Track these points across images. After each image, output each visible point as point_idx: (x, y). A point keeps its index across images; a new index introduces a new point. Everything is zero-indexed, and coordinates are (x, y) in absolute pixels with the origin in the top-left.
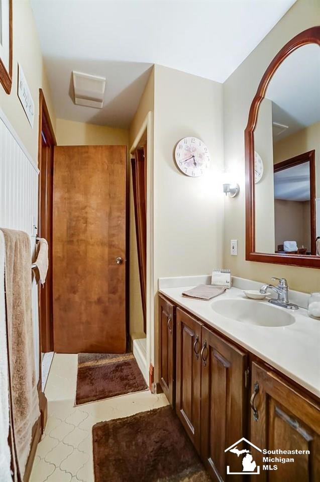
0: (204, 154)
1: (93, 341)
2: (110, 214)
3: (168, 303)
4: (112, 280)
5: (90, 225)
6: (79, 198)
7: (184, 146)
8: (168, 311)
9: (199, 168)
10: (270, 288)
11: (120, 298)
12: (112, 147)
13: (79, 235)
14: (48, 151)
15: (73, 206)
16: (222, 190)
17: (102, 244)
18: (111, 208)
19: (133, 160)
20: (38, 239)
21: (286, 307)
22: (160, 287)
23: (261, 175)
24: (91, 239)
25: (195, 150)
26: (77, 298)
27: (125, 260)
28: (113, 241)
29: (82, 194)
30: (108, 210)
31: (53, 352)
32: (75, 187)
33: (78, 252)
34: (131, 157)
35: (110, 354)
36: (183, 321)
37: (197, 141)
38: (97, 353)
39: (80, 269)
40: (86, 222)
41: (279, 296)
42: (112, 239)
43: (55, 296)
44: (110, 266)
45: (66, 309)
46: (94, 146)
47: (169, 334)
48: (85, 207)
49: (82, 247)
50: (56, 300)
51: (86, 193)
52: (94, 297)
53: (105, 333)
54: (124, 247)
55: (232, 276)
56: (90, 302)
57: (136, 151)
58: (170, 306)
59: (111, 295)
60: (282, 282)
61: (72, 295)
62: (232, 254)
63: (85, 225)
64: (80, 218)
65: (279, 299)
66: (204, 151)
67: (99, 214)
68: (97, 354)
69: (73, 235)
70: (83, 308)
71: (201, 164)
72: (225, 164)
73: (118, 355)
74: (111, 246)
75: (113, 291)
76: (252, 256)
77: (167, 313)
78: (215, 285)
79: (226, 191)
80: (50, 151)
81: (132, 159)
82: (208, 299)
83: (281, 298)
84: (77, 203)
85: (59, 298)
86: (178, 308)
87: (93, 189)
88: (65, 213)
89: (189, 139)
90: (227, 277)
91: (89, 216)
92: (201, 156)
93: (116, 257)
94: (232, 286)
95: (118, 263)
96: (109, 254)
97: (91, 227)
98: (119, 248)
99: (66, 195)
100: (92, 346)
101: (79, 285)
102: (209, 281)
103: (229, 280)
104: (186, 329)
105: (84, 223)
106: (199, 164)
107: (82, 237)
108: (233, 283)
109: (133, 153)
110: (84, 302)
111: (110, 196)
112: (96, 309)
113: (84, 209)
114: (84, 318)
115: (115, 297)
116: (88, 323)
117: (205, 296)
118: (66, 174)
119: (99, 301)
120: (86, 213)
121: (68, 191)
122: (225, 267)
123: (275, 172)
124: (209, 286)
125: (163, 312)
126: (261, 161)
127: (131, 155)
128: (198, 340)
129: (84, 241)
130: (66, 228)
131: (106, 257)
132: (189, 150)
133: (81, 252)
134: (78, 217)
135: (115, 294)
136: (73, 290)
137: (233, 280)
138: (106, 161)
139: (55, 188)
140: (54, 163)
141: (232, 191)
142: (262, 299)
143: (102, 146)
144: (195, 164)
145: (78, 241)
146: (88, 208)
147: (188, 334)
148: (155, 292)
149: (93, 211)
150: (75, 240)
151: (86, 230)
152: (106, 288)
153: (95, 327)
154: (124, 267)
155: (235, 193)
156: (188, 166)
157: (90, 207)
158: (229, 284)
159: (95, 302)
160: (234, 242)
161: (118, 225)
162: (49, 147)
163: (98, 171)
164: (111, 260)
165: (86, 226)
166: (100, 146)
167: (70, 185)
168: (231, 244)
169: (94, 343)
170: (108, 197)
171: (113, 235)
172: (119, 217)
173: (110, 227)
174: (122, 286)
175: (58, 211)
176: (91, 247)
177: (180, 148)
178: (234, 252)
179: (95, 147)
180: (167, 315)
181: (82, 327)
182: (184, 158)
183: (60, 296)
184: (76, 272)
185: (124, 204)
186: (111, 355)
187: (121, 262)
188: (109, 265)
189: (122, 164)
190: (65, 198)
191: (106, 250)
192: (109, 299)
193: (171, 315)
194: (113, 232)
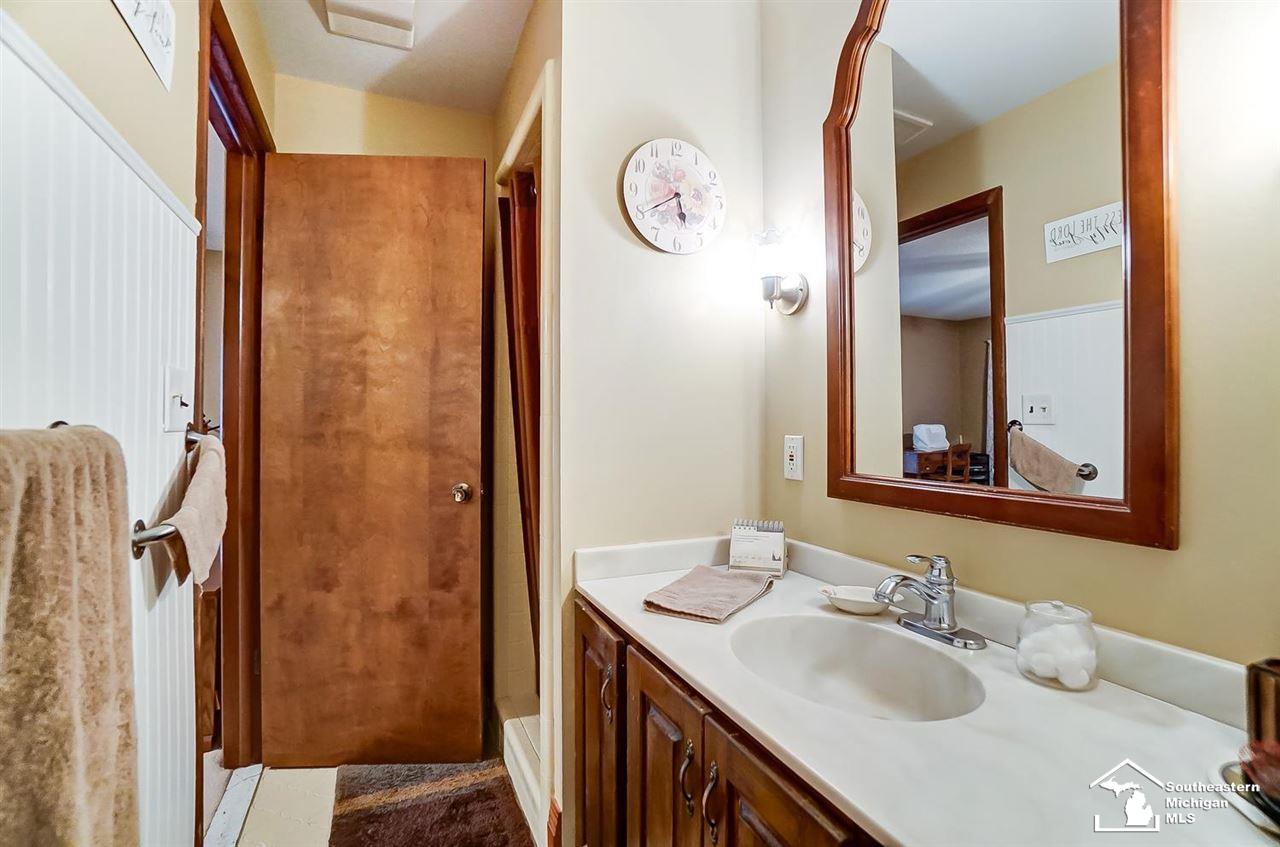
0: (707, 189)
1: (382, 726)
2: (434, 357)
3: (603, 628)
4: (440, 549)
5: (375, 390)
6: (343, 308)
7: (651, 163)
8: (603, 654)
9: (692, 229)
10: (904, 586)
11: (465, 601)
12: (440, 163)
13: (340, 417)
14: (247, 168)
15: (325, 332)
16: (760, 292)
17: (412, 443)
18: (437, 342)
19: (503, 202)
20: (193, 436)
21: (950, 641)
22: (578, 578)
23: (866, 252)
24: (379, 428)
25: (684, 176)
26: (333, 603)
27: (479, 492)
28: (444, 435)
29: (352, 299)
30: (428, 345)
31: (261, 765)
32: (329, 276)
33: (339, 468)
34: (500, 192)
35: (433, 766)
36: (646, 692)
37: (689, 151)
38: (395, 763)
39: (344, 516)
40: (362, 379)
41: (928, 609)
42: (439, 430)
43: (267, 599)
44: (434, 508)
45: (303, 633)
46: (387, 158)
47: (607, 722)
48: (358, 337)
49: (352, 455)
50: (270, 609)
51: (363, 293)
52: (387, 601)
53: (419, 704)
54: (476, 455)
55: (788, 540)
56: (376, 615)
57: (514, 175)
58: (607, 641)
59: (438, 595)
60: (938, 566)
61: (318, 596)
62: (787, 475)
63: (358, 388)
64: (344, 369)
65: (927, 615)
66: (707, 181)
67: (402, 358)
68: (396, 767)
69: (323, 417)
70: (353, 630)
71: (699, 219)
72: (767, 219)
73: (460, 766)
74: (436, 448)
75: (445, 580)
76: (844, 483)
77: (600, 657)
78: (739, 567)
79: (769, 297)
80: (252, 167)
81: (500, 199)
82: (722, 617)
83: (934, 612)
84: (337, 323)
85: (279, 604)
86: (631, 648)
87: (382, 282)
88: (298, 353)
89: (663, 144)
90: (774, 544)
91: (371, 361)
92: (698, 196)
93: (451, 481)
94: (788, 567)
95: (458, 499)
96: (432, 473)
97: (380, 395)
98: (461, 457)
99: (303, 300)
100: (380, 743)
101: (340, 565)
102: (723, 552)
103: (780, 553)
104: (654, 716)
105: (358, 384)
106: (694, 216)
107: (350, 423)
108: (791, 559)
109: (503, 182)
110: (357, 615)
111: (436, 305)
112: (393, 637)
113: (357, 342)
114: (357, 661)
115: (451, 598)
116: (370, 675)
117: (713, 610)
118: (303, 236)
119: (403, 611)
120: (364, 353)
121: (310, 289)
122: (768, 512)
123: (901, 241)
124: (723, 569)
125: (589, 652)
126: (866, 213)
127: (499, 188)
128: (691, 758)
129: (357, 433)
130: (300, 398)
131: (423, 481)
132: (663, 176)
133: (347, 471)
134: (340, 363)
135: (449, 591)
136: (324, 580)
137: (790, 552)
138: (425, 205)
139: (269, 278)
140: (266, 205)
141: (789, 298)
142: (877, 614)
143: (410, 159)
144: (682, 216)
145: (337, 435)
146: (368, 337)
147: (661, 734)
148: (566, 591)
149: (385, 348)
150: (329, 430)
151: (361, 404)
152: (422, 575)
153: (390, 689)
154: (475, 511)
155: (797, 303)
156: (662, 223)
157: (374, 335)
158: (780, 565)
159: (390, 614)
160: (792, 442)
161: (460, 391)
162: (249, 154)
163: (400, 230)
164: (438, 491)
165: (364, 391)
166: (405, 158)
167: (315, 270)
168: (786, 448)
169: (389, 734)
170: (429, 308)
171: (444, 419)
172: (461, 365)
173: (434, 396)
174: (472, 566)
175: (278, 347)
176: (376, 453)
177: (637, 168)
178: (792, 471)
179: (391, 161)
180: (598, 664)
181: (349, 687)
182: (649, 198)
183: (281, 598)
184: (333, 529)
185: (476, 329)
186: (436, 768)
187: (468, 496)
188: (431, 503)
189: (472, 213)
190: (300, 309)
191: (424, 462)
192: (431, 603)
193: (611, 668)
194: (444, 410)
